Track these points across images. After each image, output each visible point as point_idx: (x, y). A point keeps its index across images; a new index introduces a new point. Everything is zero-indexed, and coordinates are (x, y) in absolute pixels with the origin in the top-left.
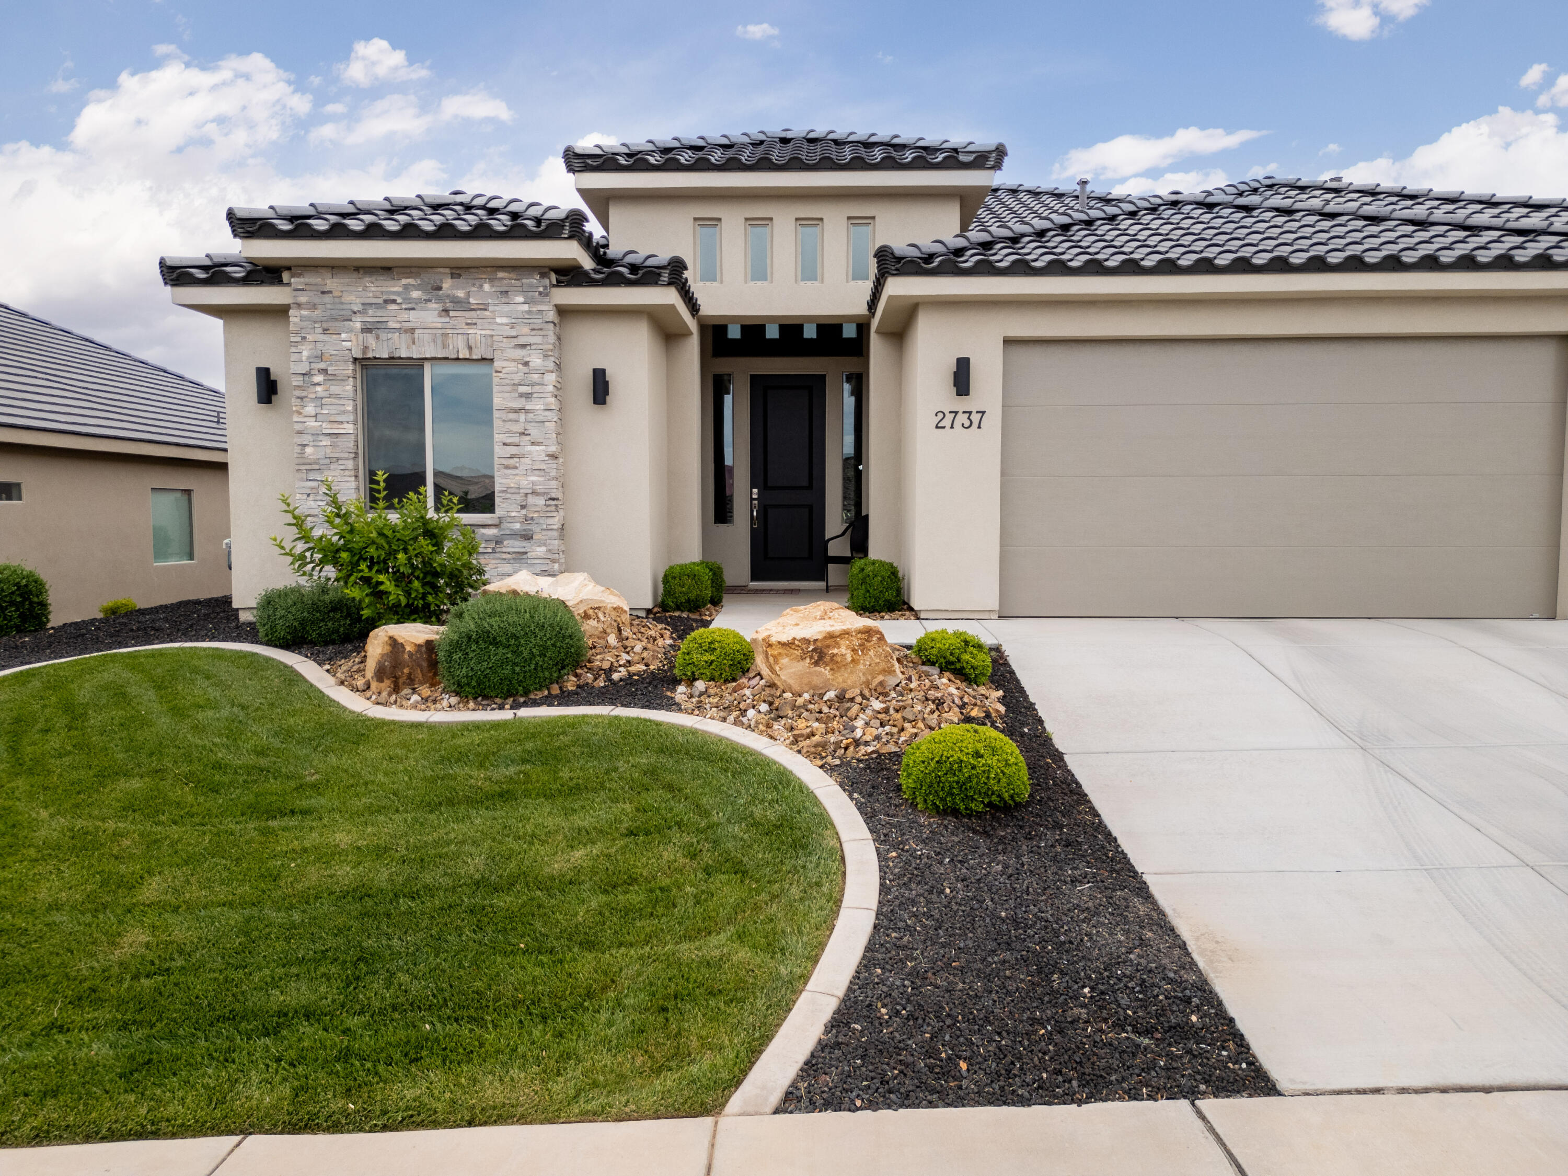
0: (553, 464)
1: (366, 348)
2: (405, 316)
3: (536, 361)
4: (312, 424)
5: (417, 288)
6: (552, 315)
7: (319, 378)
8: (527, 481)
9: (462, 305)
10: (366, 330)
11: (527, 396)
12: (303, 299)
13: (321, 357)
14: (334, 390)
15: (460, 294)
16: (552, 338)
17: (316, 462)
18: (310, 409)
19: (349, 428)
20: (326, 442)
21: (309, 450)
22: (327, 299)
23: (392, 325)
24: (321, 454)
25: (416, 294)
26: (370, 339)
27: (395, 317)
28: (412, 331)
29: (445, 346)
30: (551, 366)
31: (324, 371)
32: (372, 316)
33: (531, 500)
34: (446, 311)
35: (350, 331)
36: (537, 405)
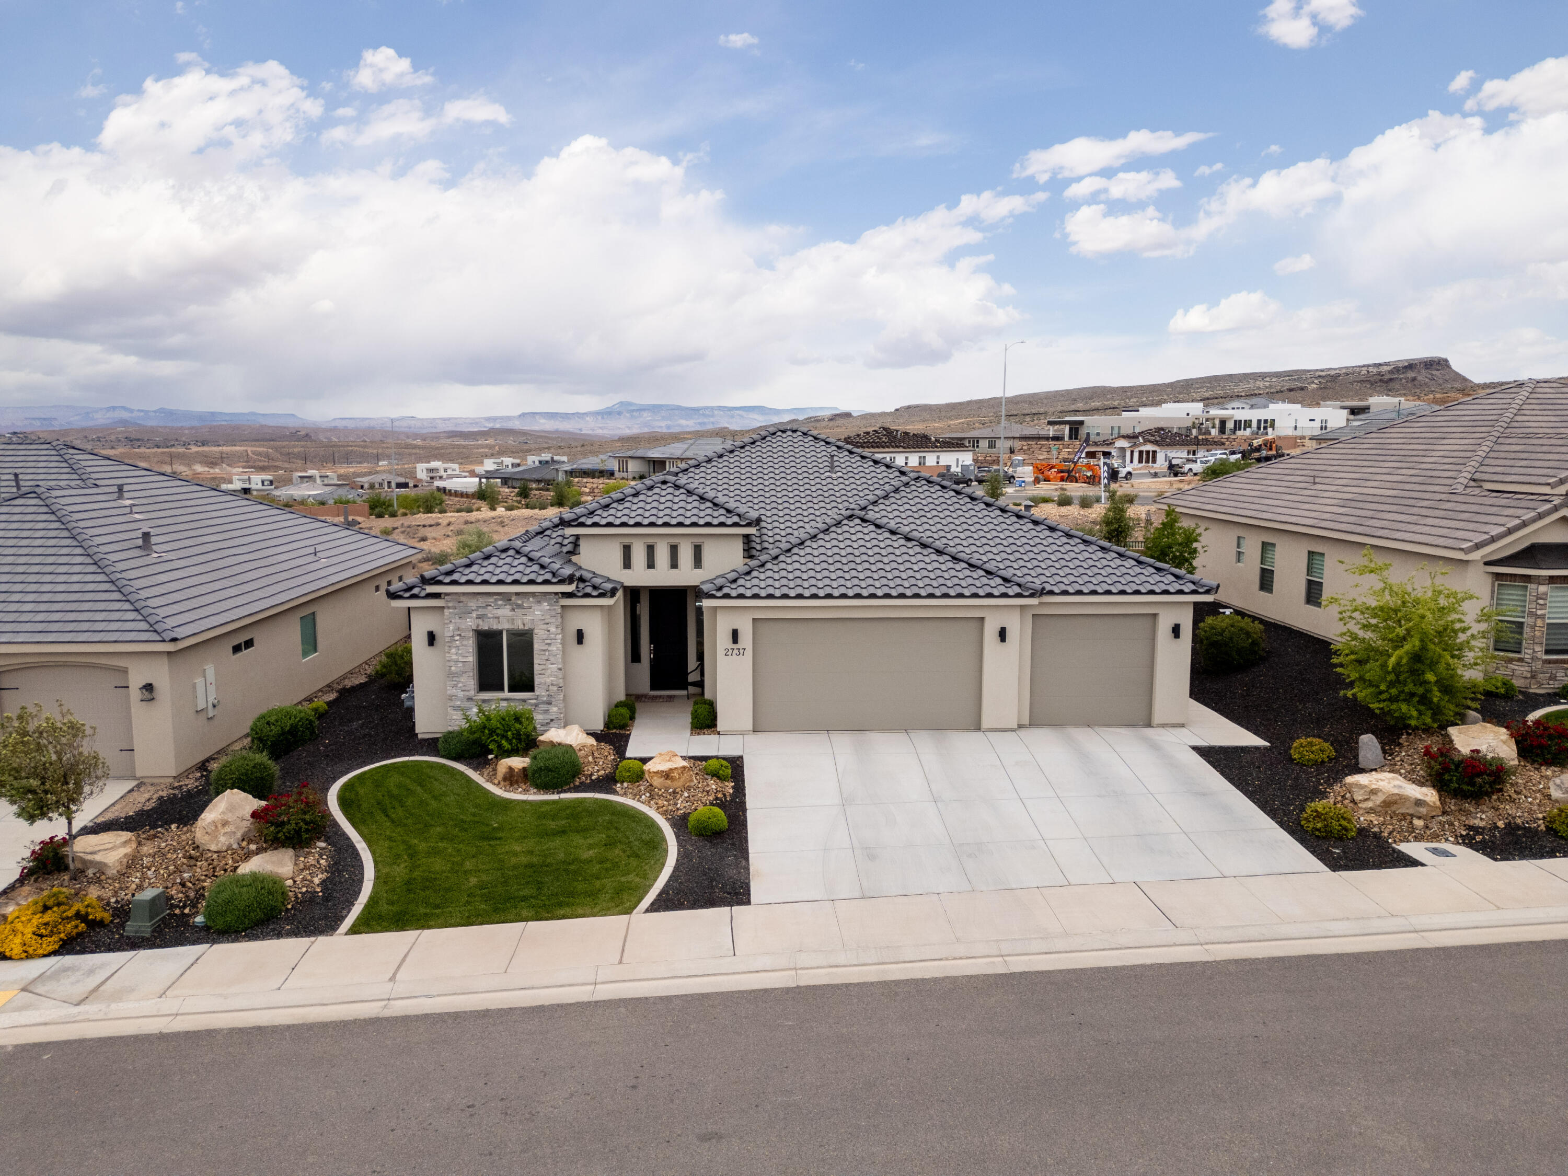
0: (560, 673)
1: (478, 626)
2: (495, 611)
3: (553, 629)
4: (454, 657)
5: (501, 600)
6: (559, 611)
7: (457, 638)
8: (549, 680)
9: (520, 606)
10: (478, 617)
11: (549, 644)
12: (450, 604)
13: (458, 629)
14: (465, 643)
15: (520, 602)
16: (560, 620)
17: (456, 673)
18: (453, 651)
19: (471, 659)
20: (460, 665)
21: (453, 668)
22: (461, 604)
23: (490, 615)
24: (458, 670)
25: (500, 602)
26: (480, 622)
27: (491, 612)
28: (498, 618)
29: (513, 624)
30: (559, 631)
31: (460, 635)
32: (481, 612)
33: (551, 688)
34: (513, 610)
35: (471, 618)
36: (553, 648)
